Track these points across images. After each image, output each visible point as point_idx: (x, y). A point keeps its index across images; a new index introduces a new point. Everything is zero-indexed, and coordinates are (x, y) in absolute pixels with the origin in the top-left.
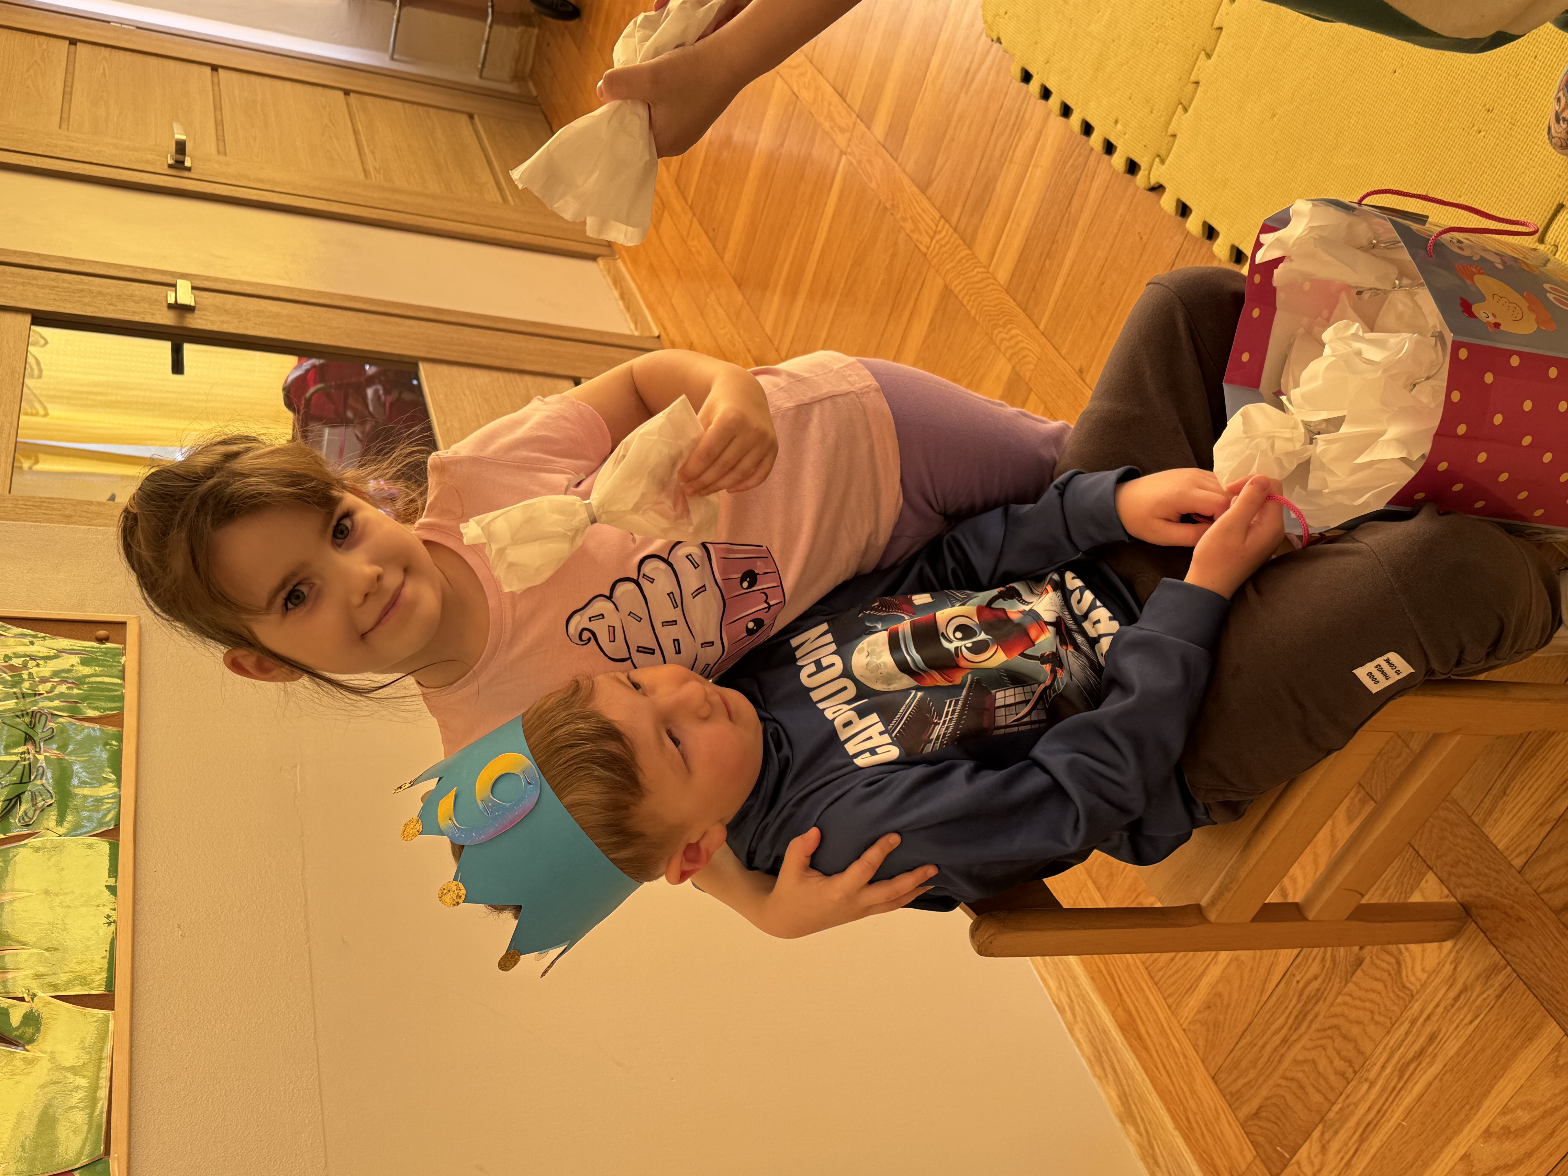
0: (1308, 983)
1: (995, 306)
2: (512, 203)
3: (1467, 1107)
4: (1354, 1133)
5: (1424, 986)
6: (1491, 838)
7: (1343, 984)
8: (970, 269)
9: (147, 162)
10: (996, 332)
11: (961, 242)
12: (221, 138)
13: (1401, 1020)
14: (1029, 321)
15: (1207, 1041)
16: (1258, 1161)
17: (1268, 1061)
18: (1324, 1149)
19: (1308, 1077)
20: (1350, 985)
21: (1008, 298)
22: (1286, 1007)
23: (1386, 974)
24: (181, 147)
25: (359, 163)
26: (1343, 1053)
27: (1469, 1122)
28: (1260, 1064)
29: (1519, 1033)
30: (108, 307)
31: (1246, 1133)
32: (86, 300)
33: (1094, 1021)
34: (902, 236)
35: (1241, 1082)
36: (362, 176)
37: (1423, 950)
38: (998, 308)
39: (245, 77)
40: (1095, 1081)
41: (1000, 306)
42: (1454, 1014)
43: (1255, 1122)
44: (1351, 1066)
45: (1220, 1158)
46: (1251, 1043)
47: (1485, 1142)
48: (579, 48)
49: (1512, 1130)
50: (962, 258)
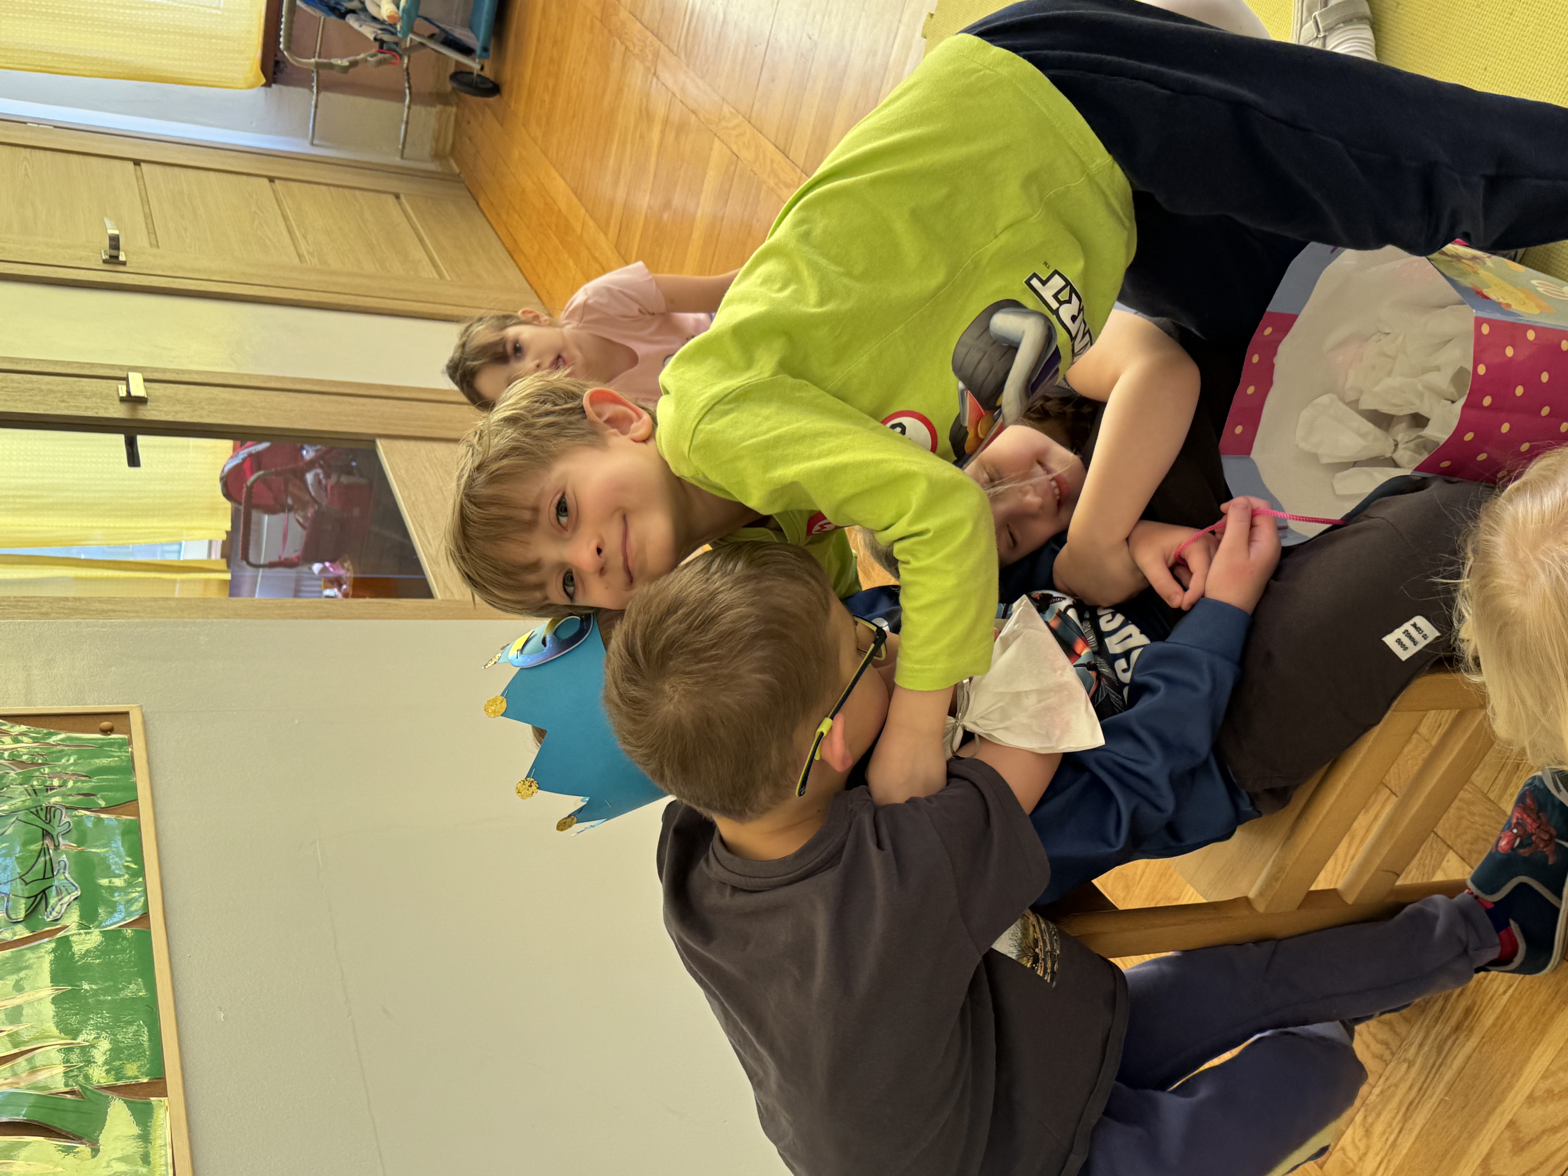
2: (448, 278)
4: (1397, 1113)
9: (81, 259)
12: (152, 231)
18: (1368, 1132)
24: (115, 242)
25: (292, 248)
30: (60, 404)
32: (38, 398)
36: (296, 261)
39: (168, 169)
47: (1529, 1108)
48: (502, 124)
49: (1556, 1092)
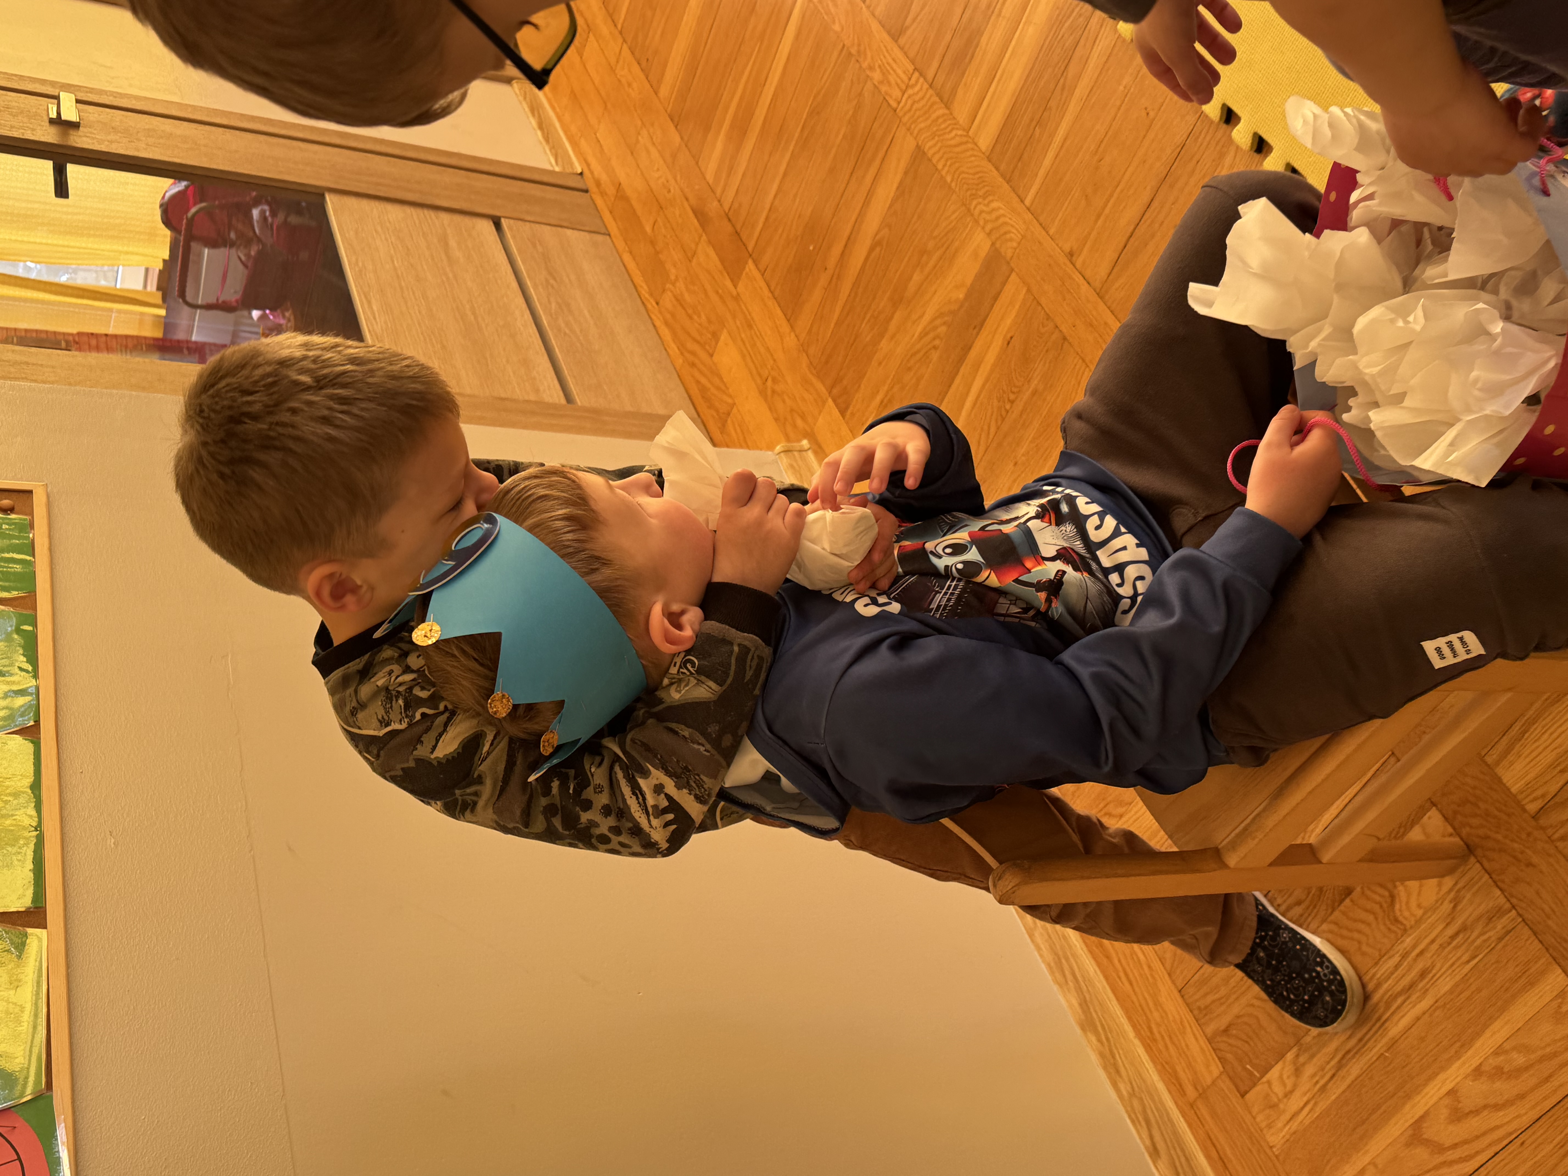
1: (974, 174)
3: (1458, 1044)
4: (1332, 1059)
5: (1419, 922)
6: (1505, 781)
7: (1330, 911)
8: (948, 130)
10: (974, 203)
11: (937, 99)
13: (1391, 953)
14: (1013, 195)
16: (1224, 1077)
18: (1298, 1071)
20: (1337, 913)
21: (991, 167)
23: (1378, 906)
27: (1459, 1058)
28: (1233, 982)
29: (1520, 977)
31: (1214, 1050)
34: (869, 86)
35: (1210, 999)
37: (1421, 886)
38: (977, 176)
41: (980, 175)
42: (1450, 953)
43: (1225, 1039)
45: (1184, 1071)
47: (1473, 1081)
49: (1506, 1070)
50: (938, 118)
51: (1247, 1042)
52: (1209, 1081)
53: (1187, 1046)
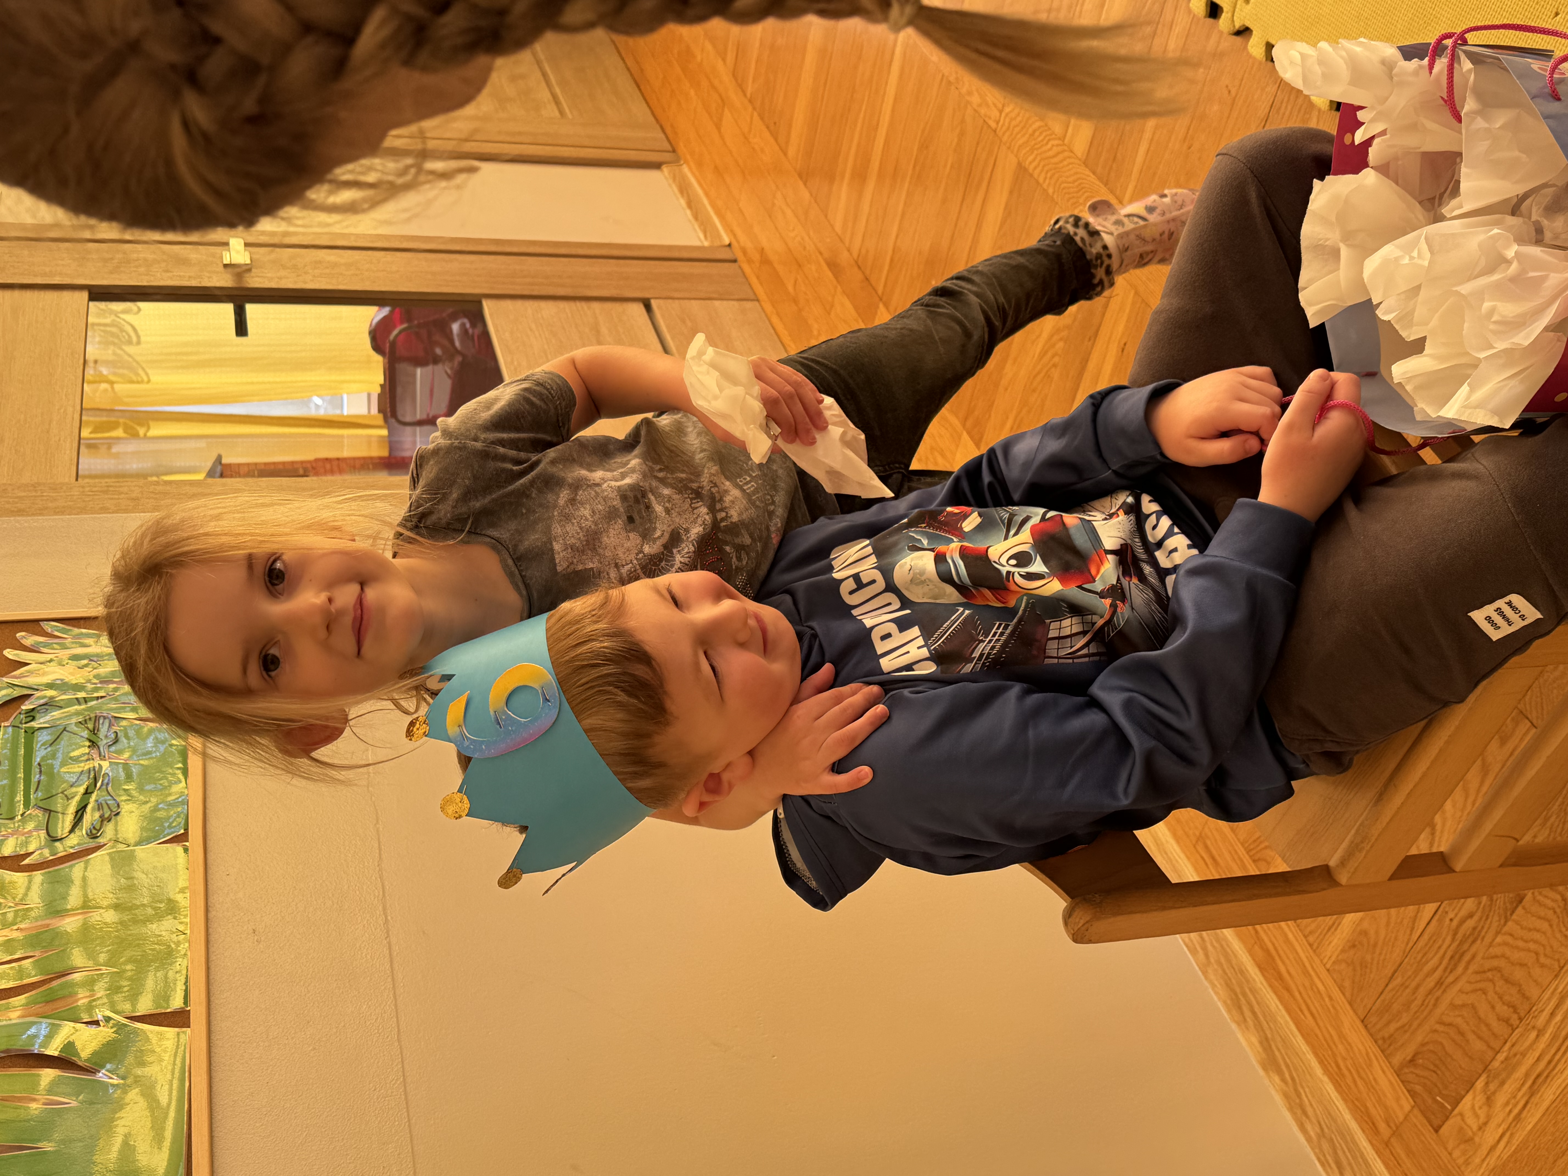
0: (1462, 922)
2: (570, 116)
4: (1522, 1085)
7: (1502, 921)
8: (1043, 144)
15: (1353, 982)
16: (1415, 1111)
17: (1422, 1004)
18: (1489, 1101)
19: (1468, 1024)
20: (1510, 923)
21: (1086, 173)
22: (1440, 947)
23: (1551, 912)
26: (1506, 998)
28: (1414, 1007)
30: (164, 274)
31: (1402, 1082)
32: (142, 270)
33: (1229, 961)
34: (969, 113)
35: (1393, 1027)
40: (1234, 1026)
41: (1077, 183)
43: (1412, 1069)
44: (1515, 1011)
45: (1376, 1108)
46: (1402, 985)
50: (1034, 131)
51: (1434, 1072)
52: (1401, 1118)
53: (1375, 1079)
